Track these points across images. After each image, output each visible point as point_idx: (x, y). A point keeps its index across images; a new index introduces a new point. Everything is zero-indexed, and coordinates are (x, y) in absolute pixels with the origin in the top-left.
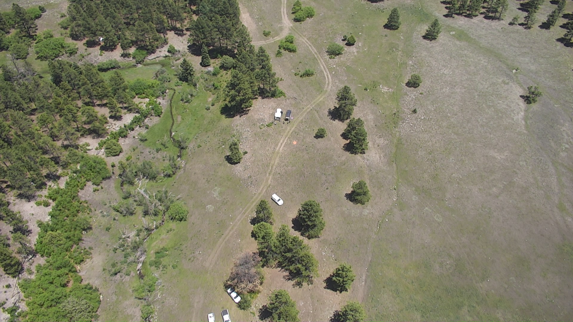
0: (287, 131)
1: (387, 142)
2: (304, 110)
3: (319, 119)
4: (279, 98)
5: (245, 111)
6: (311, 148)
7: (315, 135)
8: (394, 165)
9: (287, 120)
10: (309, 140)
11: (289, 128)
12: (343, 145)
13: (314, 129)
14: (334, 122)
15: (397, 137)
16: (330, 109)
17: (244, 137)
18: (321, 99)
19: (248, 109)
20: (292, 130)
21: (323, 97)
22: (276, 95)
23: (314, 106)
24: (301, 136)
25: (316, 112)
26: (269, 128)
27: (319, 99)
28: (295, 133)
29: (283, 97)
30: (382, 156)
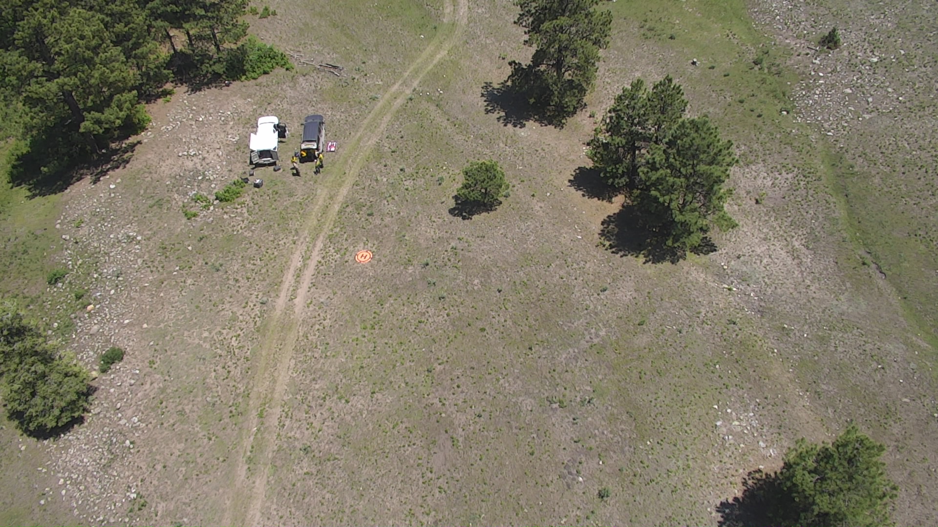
0: (316, 209)
1: (785, 178)
2: (380, 104)
3: (450, 130)
4: (263, 79)
5: (115, 152)
6: (450, 272)
7: (452, 204)
8: (880, 281)
9: (309, 156)
10: (431, 233)
11: (322, 193)
12: (597, 227)
13: (444, 175)
14: (522, 132)
15: (820, 146)
16: (487, 85)
17: (109, 270)
18: (439, 56)
19: (132, 139)
20: (340, 198)
21: (447, 46)
22: (247, 66)
23: (415, 84)
24: (387, 220)
25: (433, 108)
26: (229, 207)
27: (432, 56)
28: (358, 208)
29: (280, 71)
30: (796, 244)
